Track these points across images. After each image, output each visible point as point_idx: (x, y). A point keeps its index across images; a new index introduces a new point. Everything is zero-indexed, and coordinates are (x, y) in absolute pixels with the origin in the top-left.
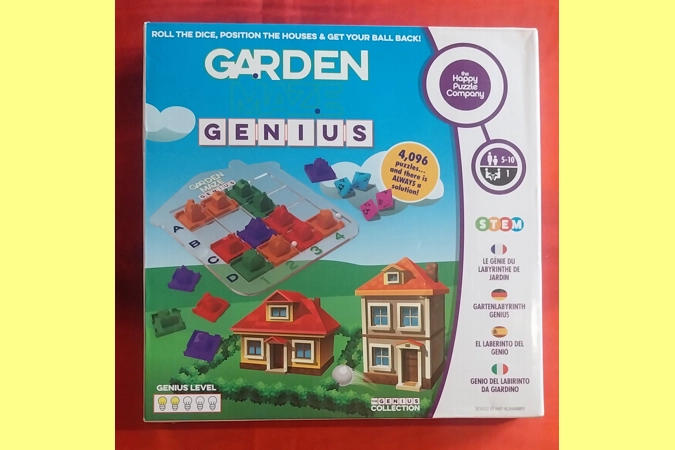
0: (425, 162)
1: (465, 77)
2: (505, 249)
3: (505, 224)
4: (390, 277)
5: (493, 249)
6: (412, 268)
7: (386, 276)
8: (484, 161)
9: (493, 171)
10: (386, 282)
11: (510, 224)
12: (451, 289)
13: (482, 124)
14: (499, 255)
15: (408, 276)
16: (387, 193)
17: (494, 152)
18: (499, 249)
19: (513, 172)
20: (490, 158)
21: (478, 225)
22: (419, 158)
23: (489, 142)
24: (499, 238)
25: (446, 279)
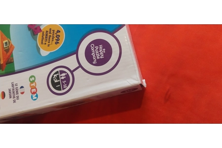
0: (57, 43)
1: (102, 51)
2: (22, 93)
3: (34, 90)
4: (6, 43)
5: (22, 87)
6: (10, 51)
7: (6, 41)
8: (62, 72)
9: (58, 78)
10: (4, 42)
11: (34, 93)
12: (4, 72)
13: (80, 66)
14: (20, 91)
15: (7, 51)
16: (40, 30)
17: (67, 76)
18: (22, 90)
19: (59, 89)
20: (64, 74)
21: (31, 77)
22: (58, 40)
23: (72, 72)
24: (27, 89)
25: (7, 68)
